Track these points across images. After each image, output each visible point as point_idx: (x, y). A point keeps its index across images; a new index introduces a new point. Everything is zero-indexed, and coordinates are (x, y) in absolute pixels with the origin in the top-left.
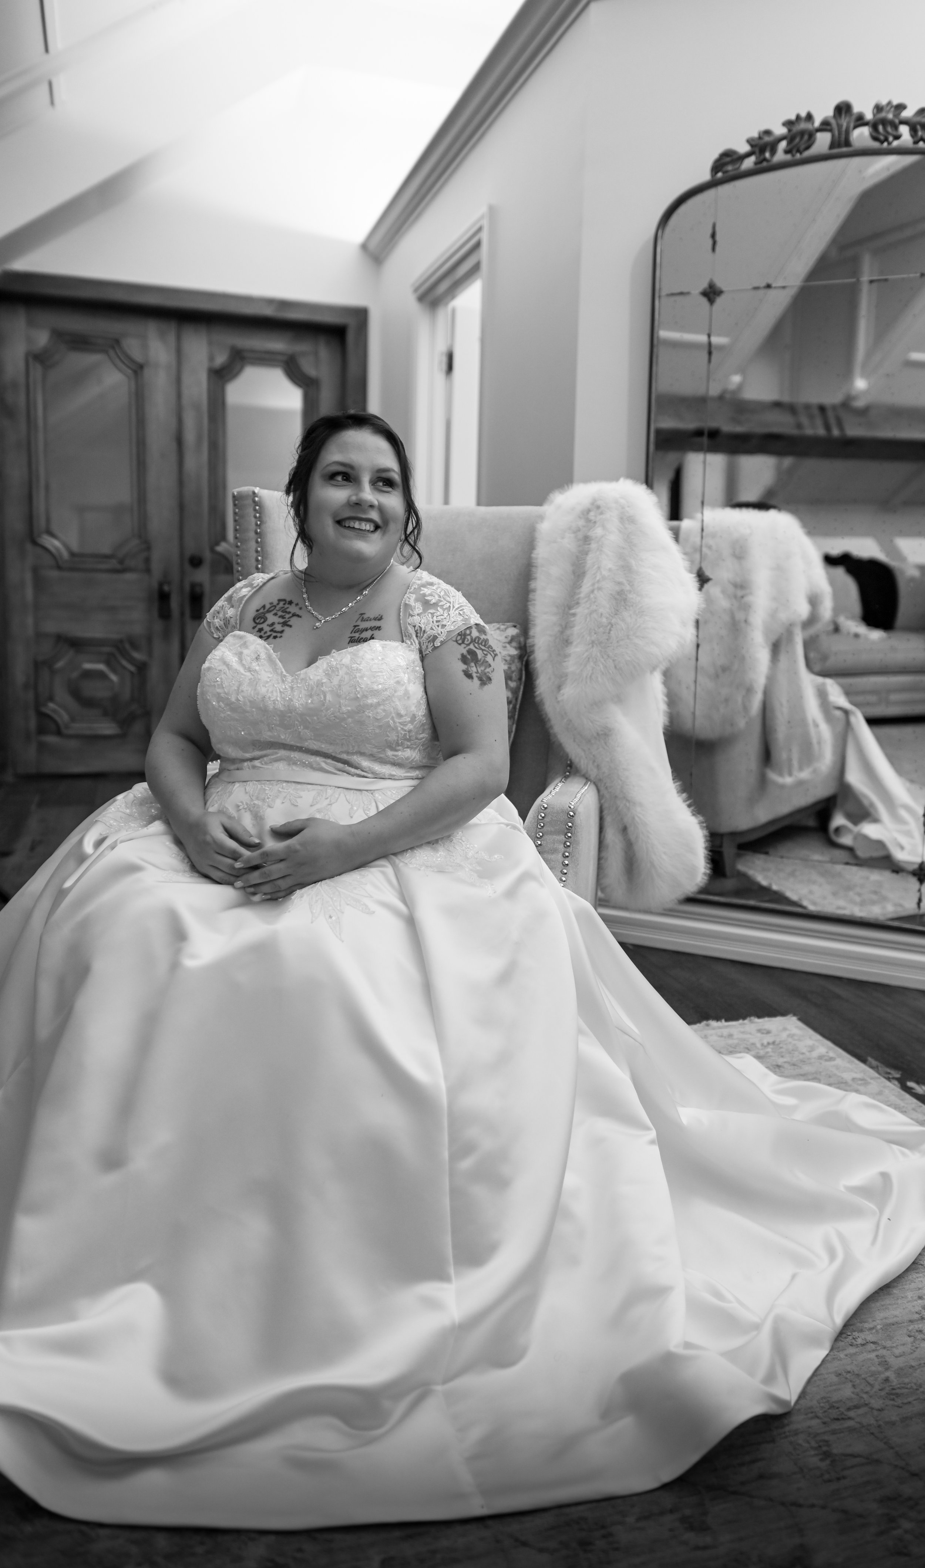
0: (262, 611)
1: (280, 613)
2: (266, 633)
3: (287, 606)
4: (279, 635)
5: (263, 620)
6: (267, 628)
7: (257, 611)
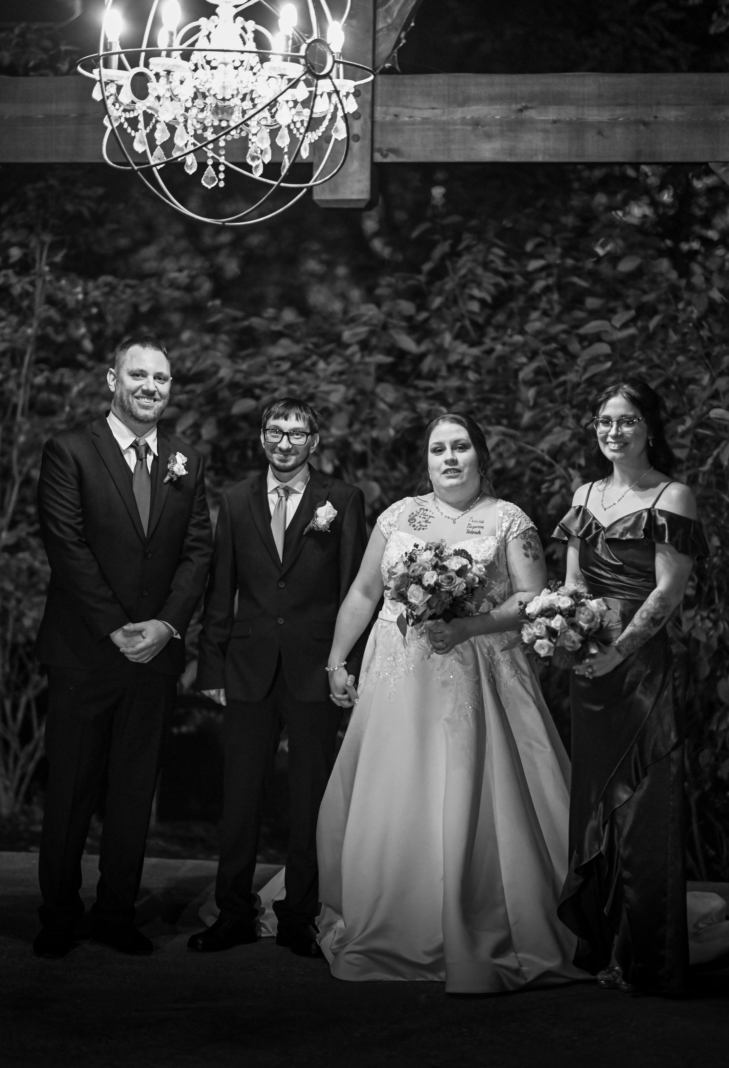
0: (412, 516)
1: (422, 516)
2: (417, 527)
3: (425, 512)
4: (425, 528)
5: (414, 521)
6: (418, 525)
7: (410, 516)
